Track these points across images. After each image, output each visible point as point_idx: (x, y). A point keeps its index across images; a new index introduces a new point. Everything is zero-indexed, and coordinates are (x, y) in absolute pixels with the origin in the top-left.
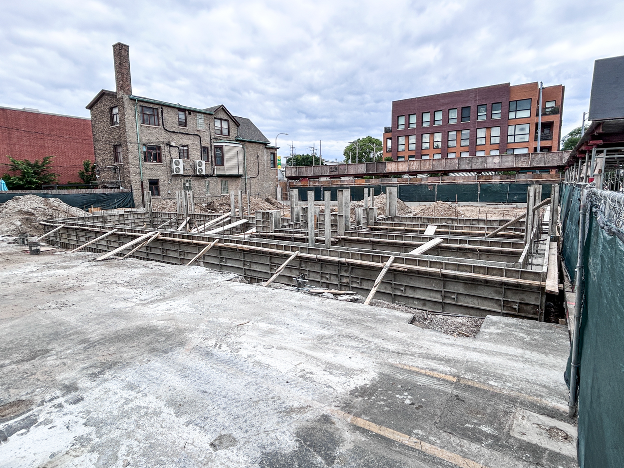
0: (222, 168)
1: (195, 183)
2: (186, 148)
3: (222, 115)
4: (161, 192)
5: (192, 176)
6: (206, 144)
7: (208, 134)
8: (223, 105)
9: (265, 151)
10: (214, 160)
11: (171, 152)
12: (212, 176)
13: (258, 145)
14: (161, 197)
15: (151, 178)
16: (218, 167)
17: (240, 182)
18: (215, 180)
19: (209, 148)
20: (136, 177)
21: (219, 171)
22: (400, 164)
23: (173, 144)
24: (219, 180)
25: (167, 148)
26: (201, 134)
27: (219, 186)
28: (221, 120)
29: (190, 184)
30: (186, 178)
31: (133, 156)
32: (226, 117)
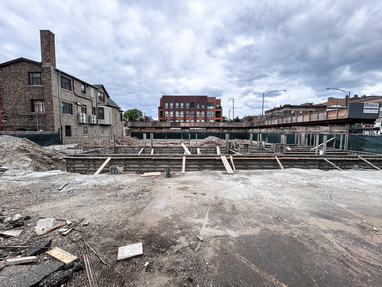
0: (102, 120)
1: (89, 129)
2: (84, 107)
3: (102, 90)
4: (72, 134)
5: (88, 124)
6: (94, 106)
7: (95, 100)
8: (102, 85)
9: (118, 112)
10: (98, 115)
11: (78, 109)
12: (97, 125)
13: (116, 109)
14: (72, 137)
15: (66, 124)
16: (100, 120)
17: (109, 129)
18: (98, 127)
19: (96, 108)
20: (58, 123)
21: (101, 122)
22: (186, 124)
23: (79, 104)
24: (100, 127)
25: (76, 106)
26: (92, 100)
27: (100, 131)
28: (101, 93)
29: (87, 129)
30: (85, 126)
31: (56, 109)
32: (103, 92)
